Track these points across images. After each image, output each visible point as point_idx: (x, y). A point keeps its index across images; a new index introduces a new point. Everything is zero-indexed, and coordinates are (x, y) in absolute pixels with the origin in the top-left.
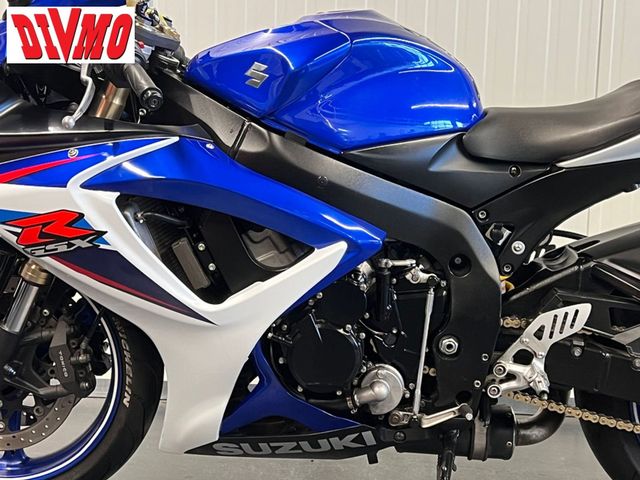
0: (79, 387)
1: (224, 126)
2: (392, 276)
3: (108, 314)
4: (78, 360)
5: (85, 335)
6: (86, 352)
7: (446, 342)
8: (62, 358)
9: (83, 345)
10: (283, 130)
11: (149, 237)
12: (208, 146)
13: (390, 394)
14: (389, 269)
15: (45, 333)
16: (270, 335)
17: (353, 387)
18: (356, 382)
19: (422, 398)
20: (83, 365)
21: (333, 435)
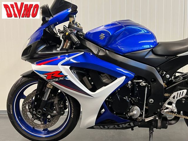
0: (61, 113)
1: (94, 49)
2: (136, 84)
3: (67, 95)
4: (61, 107)
5: (62, 100)
6: (62, 104)
7: (150, 100)
8: (57, 106)
9: (62, 103)
10: (109, 49)
11: (77, 76)
12: (91, 54)
13: (137, 113)
14: (136, 83)
15: (53, 100)
16: (107, 99)
17: (128, 112)
18: (128, 110)
19: (145, 114)
20: (62, 108)
21: (123, 124)
